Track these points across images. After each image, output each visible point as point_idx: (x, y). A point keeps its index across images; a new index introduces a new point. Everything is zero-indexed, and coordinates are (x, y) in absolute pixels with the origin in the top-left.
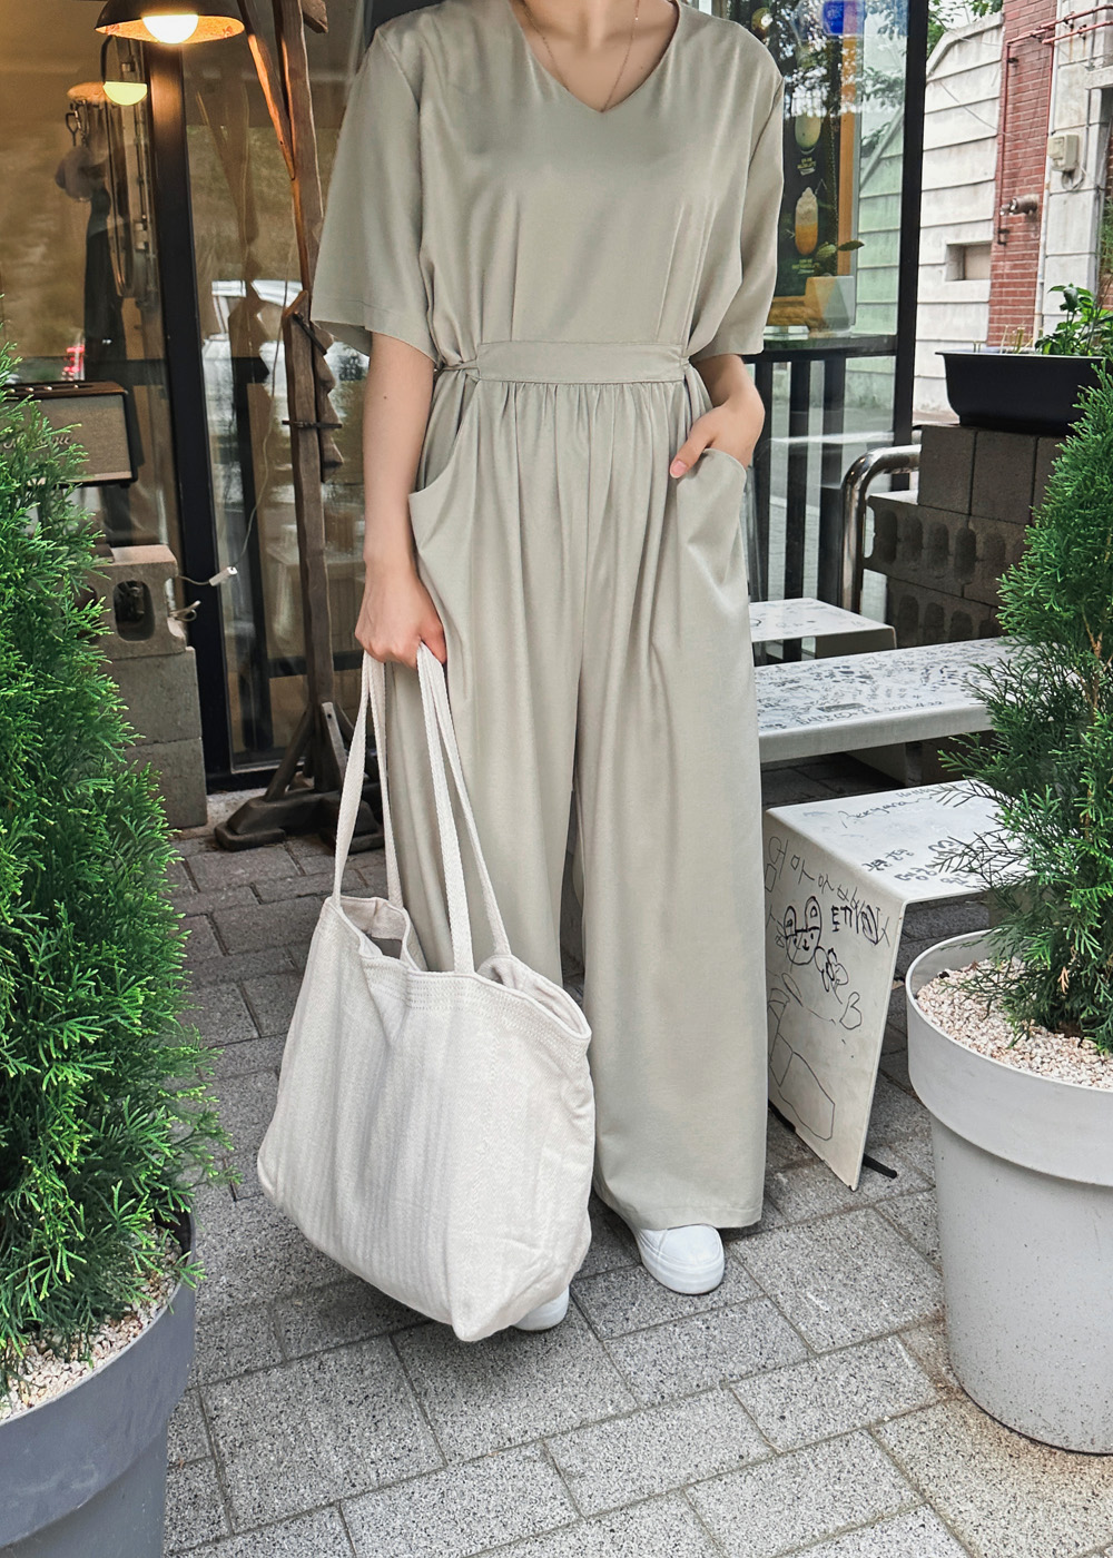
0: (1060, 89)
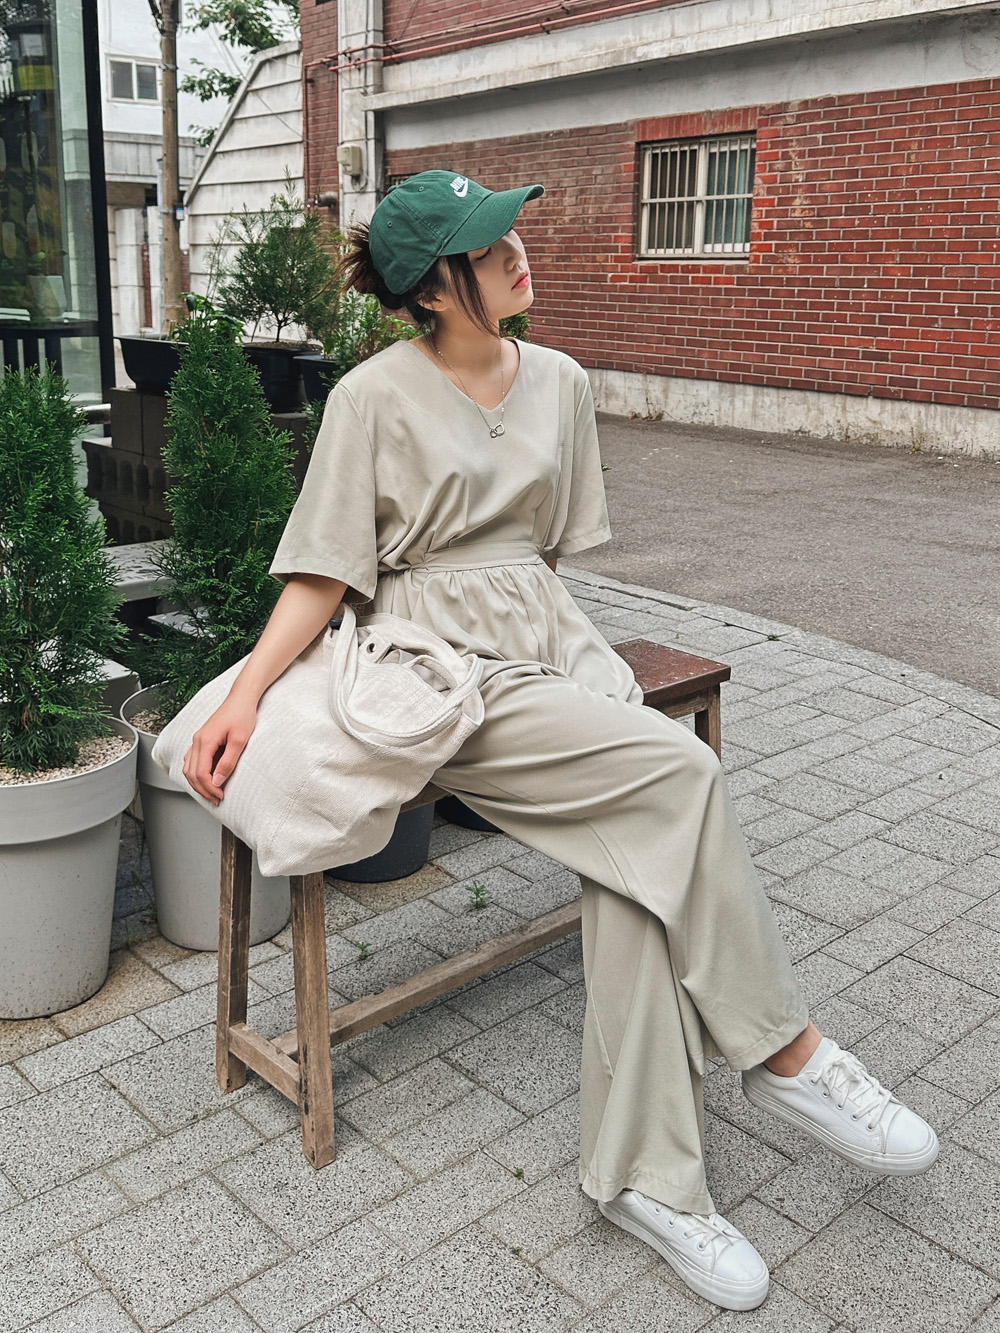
0: (345, 109)
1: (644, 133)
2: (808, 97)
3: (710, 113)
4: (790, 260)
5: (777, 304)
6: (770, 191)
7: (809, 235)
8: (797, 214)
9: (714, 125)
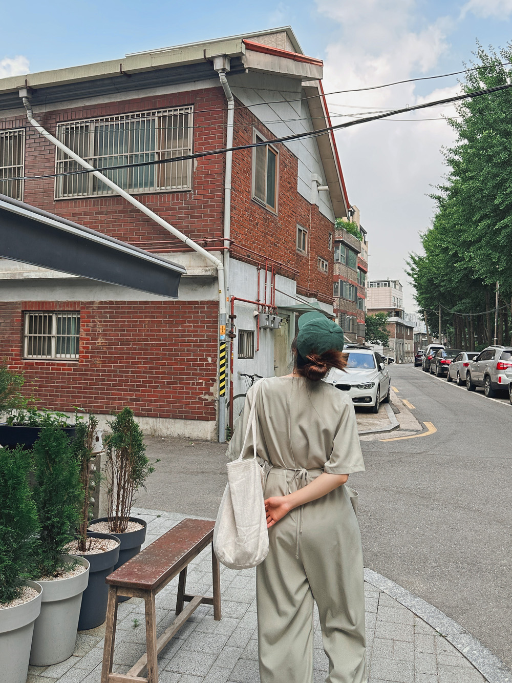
1: (25, 307)
2: (102, 300)
3: (58, 302)
4: (97, 362)
5: (92, 380)
6: (87, 335)
7: (105, 353)
8: (100, 344)
9: (60, 307)
